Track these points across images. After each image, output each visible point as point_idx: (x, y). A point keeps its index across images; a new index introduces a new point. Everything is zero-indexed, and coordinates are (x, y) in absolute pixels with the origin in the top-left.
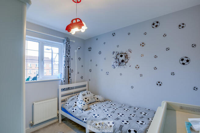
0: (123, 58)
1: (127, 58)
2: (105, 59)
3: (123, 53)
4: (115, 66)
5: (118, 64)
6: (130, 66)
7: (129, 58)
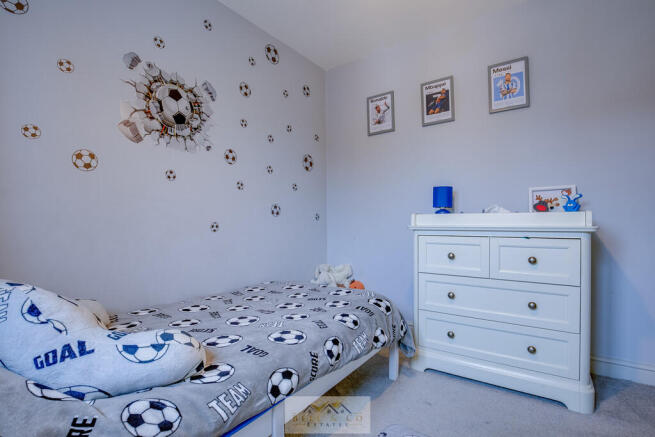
0: (182, 106)
1: (200, 114)
2: (65, 65)
3: (182, 86)
4: (142, 132)
5: (156, 125)
6: (208, 148)
7: (204, 116)
